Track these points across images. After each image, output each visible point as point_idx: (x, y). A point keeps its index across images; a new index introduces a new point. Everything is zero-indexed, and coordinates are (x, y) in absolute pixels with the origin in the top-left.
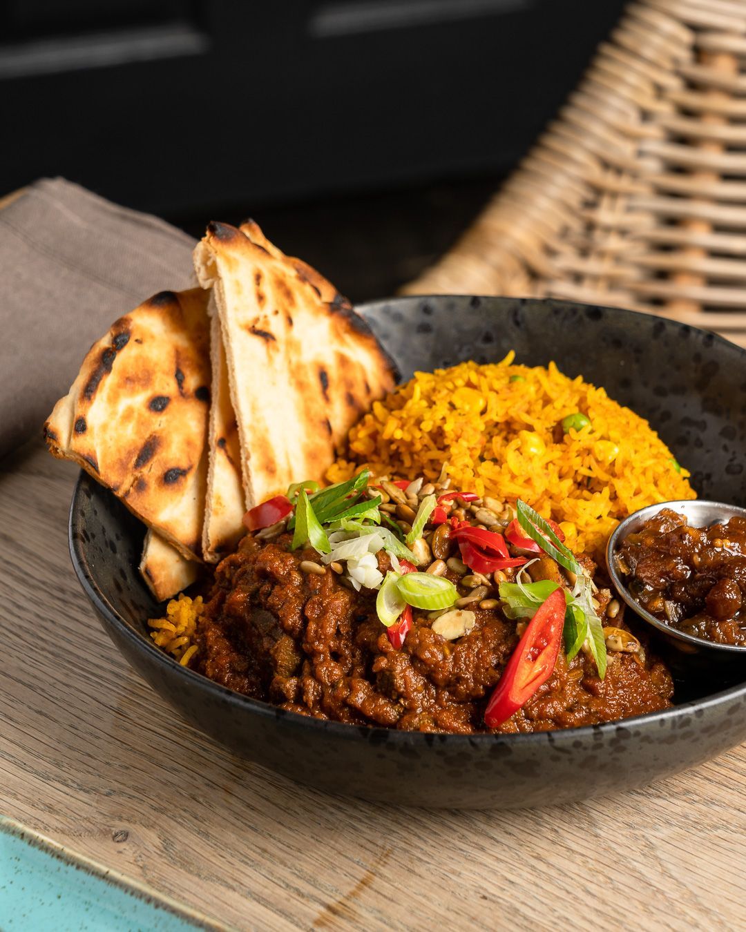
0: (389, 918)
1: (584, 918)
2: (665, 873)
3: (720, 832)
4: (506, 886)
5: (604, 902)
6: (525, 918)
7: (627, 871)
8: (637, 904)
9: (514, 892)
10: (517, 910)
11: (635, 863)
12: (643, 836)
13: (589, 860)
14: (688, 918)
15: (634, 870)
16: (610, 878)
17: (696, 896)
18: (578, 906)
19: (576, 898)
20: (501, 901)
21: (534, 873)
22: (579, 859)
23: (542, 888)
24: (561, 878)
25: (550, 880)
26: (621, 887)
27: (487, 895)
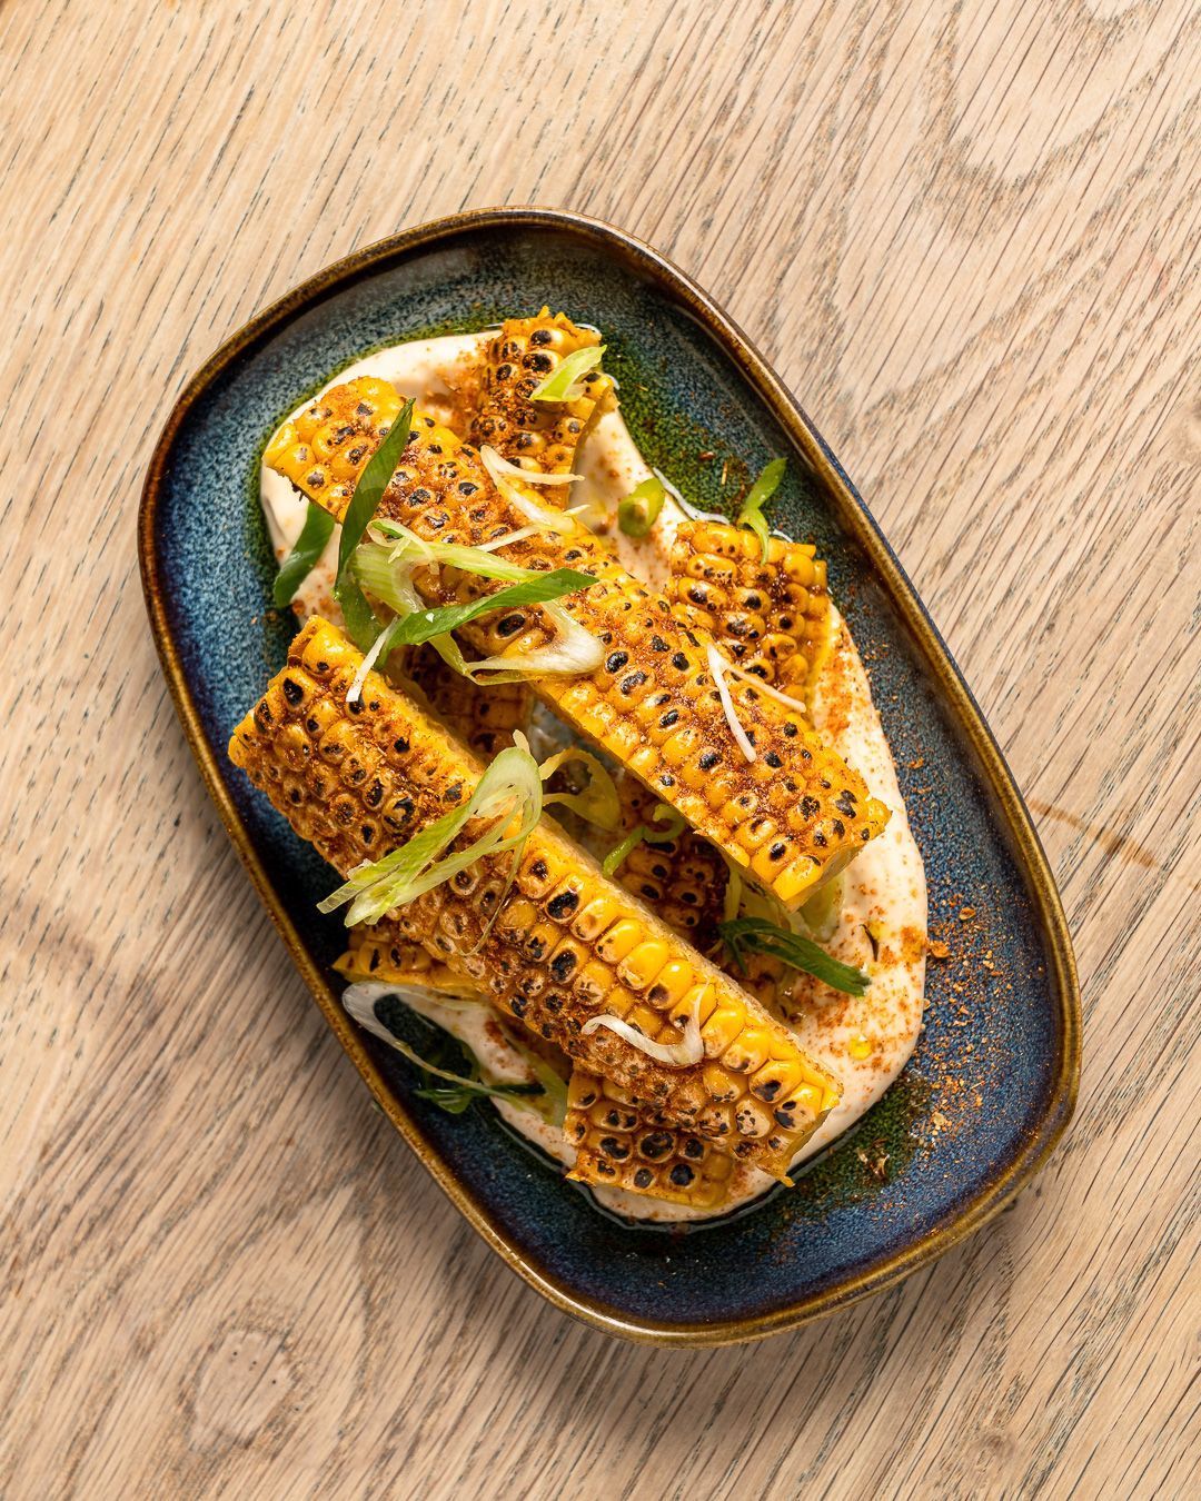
0: (1119, 759)
1: (1071, 476)
2: (951, 370)
3: (839, 301)
4: (1018, 599)
5: (1032, 452)
6: (1085, 560)
7: (953, 427)
8: (1025, 404)
9: (1031, 586)
10: (1069, 577)
11: (934, 418)
12: (868, 413)
13: (939, 485)
14: (1046, 326)
15: (949, 417)
16: (976, 449)
17: (992, 321)
18: (1046, 487)
19: (1029, 494)
20: (1053, 604)
21: (982, 564)
22: (938, 502)
23: (1013, 548)
24: (985, 523)
25: (994, 537)
26: (991, 431)
27: (1044, 624)
